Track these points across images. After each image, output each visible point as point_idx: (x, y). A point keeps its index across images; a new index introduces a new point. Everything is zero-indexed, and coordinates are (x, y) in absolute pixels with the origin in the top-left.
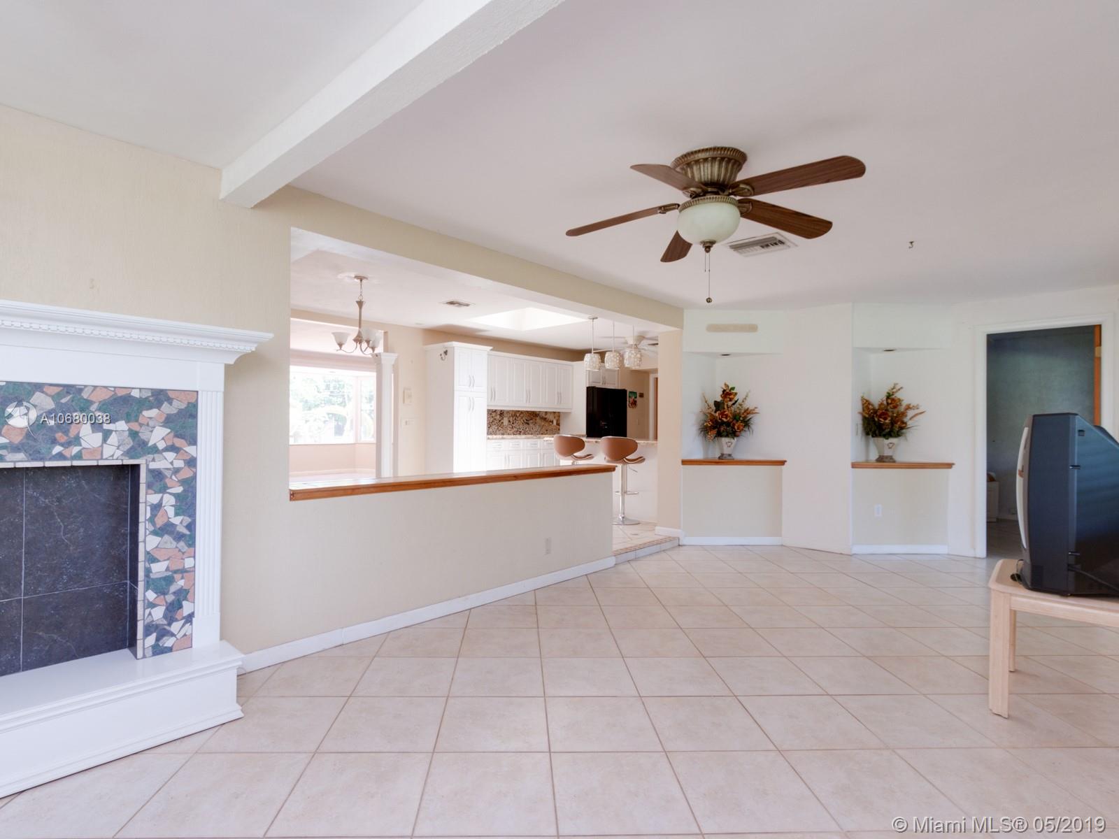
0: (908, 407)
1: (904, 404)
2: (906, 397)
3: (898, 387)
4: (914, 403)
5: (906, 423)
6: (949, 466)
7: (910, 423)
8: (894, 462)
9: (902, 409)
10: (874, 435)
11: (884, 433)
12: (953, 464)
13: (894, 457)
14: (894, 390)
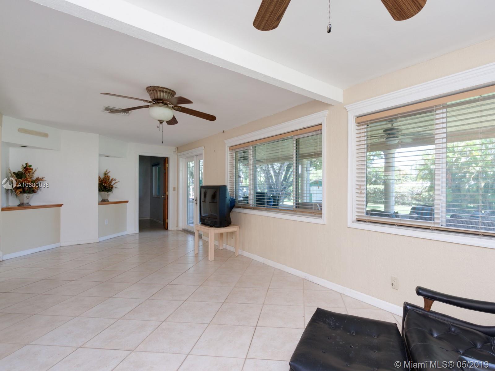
0: (112, 180)
1: (111, 178)
2: (112, 176)
3: (108, 171)
4: (114, 178)
5: (112, 186)
6: (127, 202)
7: (114, 186)
8: (109, 201)
9: (110, 180)
10: (103, 191)
11: (107, 190)
12: (129, 201)
13: (109, 200)
14: (107, 172)
